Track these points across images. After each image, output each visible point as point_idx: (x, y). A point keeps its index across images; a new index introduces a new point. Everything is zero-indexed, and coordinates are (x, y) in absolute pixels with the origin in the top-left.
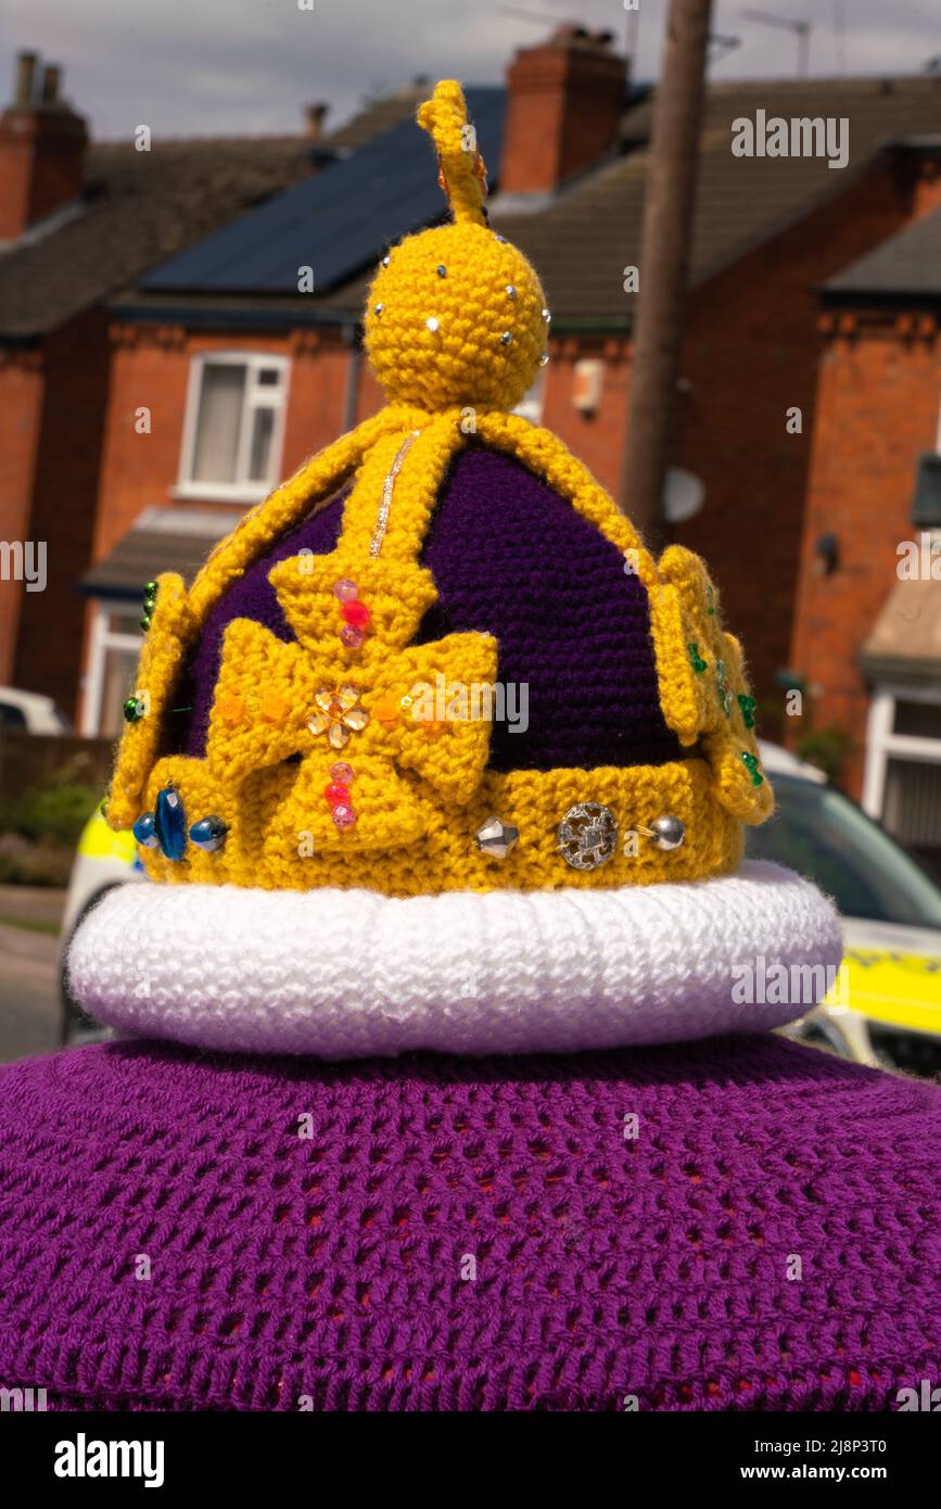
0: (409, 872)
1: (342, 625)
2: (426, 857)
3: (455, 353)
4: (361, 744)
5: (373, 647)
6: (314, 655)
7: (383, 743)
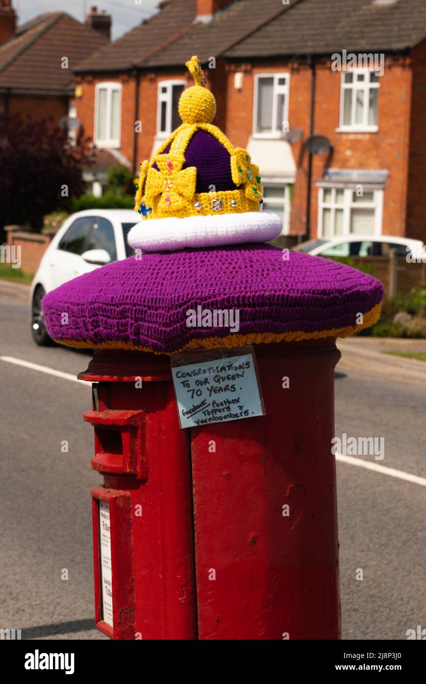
0: (183, 214)
1: (168, 167)
2: (186, 211)
3: (194, 112)
4: (172, 190)
5: (173, 171)
6: (163, 174)
7: (176, 189)
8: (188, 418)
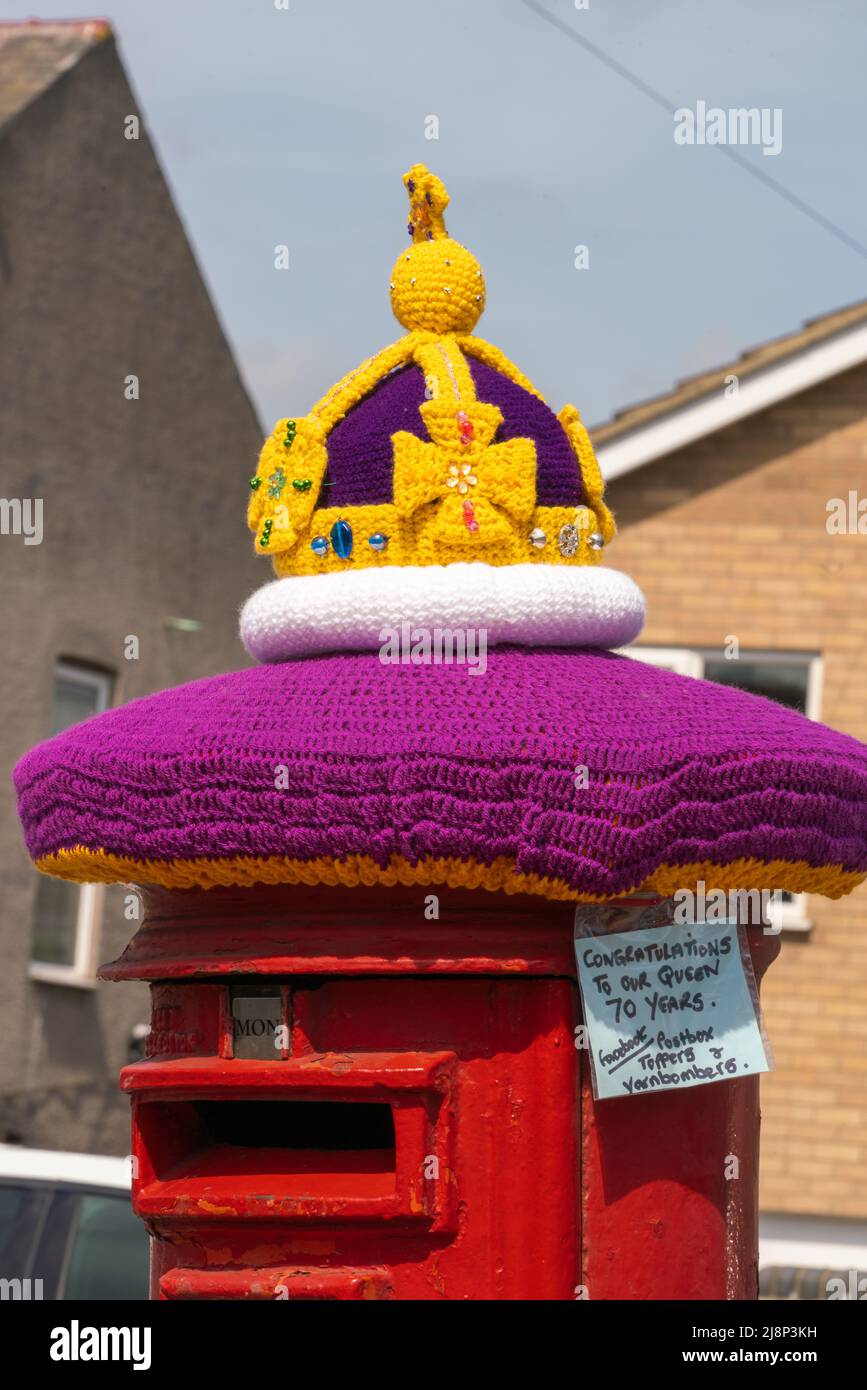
0: (495, 556)
1: (460, 434)
2: (503, 548)
3: (457, 304)
8: (611, 1072)
